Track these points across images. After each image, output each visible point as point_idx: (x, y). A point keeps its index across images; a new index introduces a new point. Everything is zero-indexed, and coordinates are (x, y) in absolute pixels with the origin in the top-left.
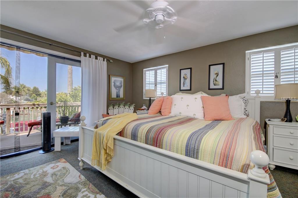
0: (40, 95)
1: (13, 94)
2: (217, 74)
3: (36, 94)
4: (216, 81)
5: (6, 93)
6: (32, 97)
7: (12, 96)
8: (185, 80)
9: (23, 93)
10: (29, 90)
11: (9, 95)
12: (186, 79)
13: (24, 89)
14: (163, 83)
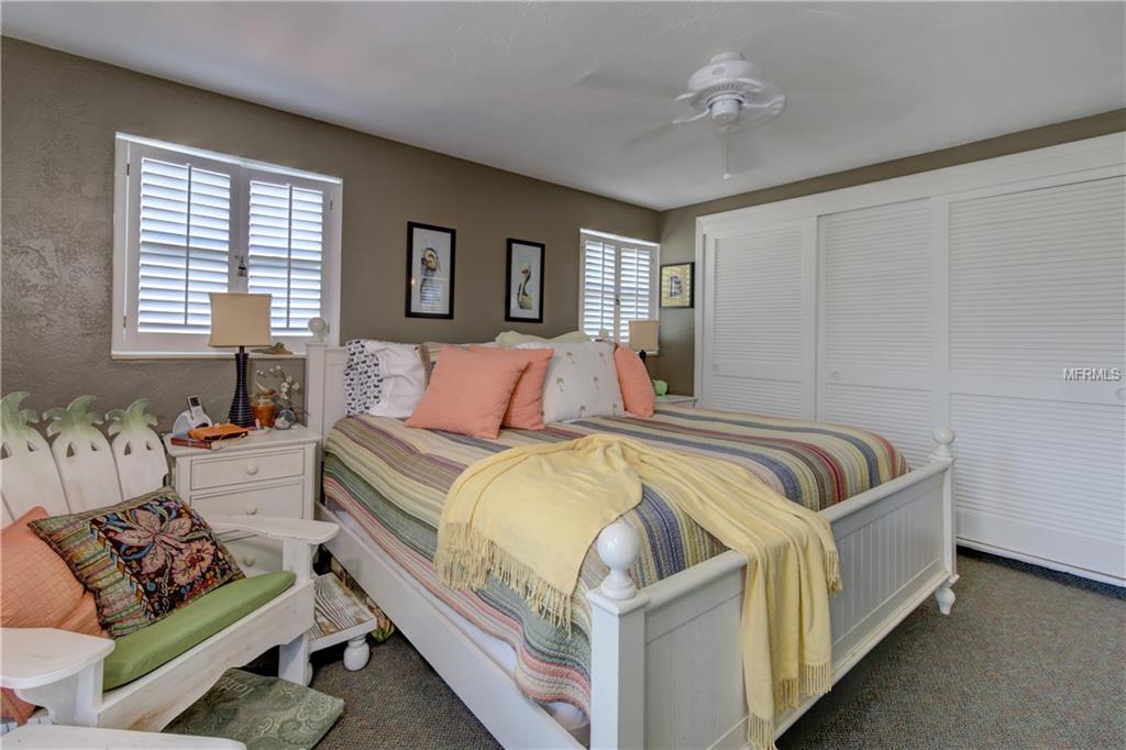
2: (527, 273)
4: (524, 293)
8: (430, 272)
12: (434, 270)
14: (304, 266)
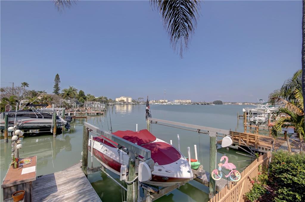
0: (85, 98)
3: (82, 97)
6: (80, 99)
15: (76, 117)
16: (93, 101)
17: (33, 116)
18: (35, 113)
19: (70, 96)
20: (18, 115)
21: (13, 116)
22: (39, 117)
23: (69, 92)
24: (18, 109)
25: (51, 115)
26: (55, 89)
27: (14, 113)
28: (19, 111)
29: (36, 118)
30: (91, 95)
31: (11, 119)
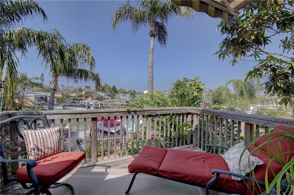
0: (117, 92)
1: (100, 91)
3: (114, 91)
5: (97, 90)
6: (112, 93)
7: (100, 93)
9: (107, 90)
10: (110, 88)
11: (98, 92)
13: (107, 87)
15: (105, 107)
16: (124, 93)
17: (76, 106)
18: (77, 104)
19: (104, 90)
20: (69, 106)
21: (67, 106)
22: (79, 107)
23: (103, 87)
24: (69, 102)
25: (85, 106)
26: (96, 84)
27: (67, 104)
28: (70, 103)
29: (77, 107)
30: (123, 88)
31: (65, 107)
